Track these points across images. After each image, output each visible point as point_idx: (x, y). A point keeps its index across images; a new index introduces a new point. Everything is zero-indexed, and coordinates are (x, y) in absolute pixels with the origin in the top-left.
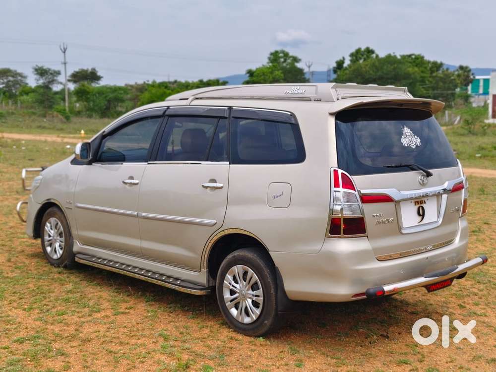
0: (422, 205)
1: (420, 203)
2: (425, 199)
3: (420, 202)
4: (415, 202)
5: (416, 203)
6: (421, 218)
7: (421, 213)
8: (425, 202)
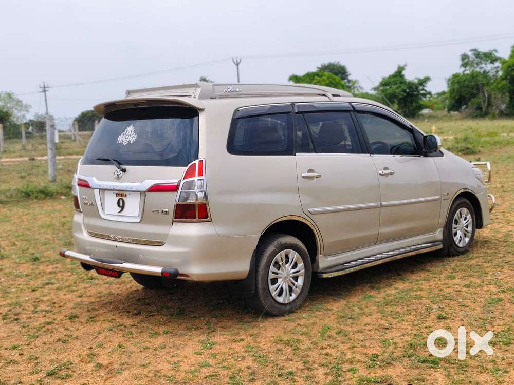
0: (124, 198)
1: (121, 196)
2: (127, 193)
3: (121, 194)
4: (116, 194)
5: (118, 195)
6: (120, 209)
7: (121, 205)
8: (126, 196)
